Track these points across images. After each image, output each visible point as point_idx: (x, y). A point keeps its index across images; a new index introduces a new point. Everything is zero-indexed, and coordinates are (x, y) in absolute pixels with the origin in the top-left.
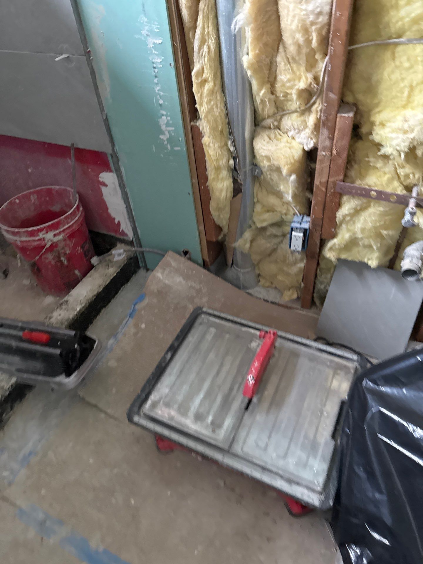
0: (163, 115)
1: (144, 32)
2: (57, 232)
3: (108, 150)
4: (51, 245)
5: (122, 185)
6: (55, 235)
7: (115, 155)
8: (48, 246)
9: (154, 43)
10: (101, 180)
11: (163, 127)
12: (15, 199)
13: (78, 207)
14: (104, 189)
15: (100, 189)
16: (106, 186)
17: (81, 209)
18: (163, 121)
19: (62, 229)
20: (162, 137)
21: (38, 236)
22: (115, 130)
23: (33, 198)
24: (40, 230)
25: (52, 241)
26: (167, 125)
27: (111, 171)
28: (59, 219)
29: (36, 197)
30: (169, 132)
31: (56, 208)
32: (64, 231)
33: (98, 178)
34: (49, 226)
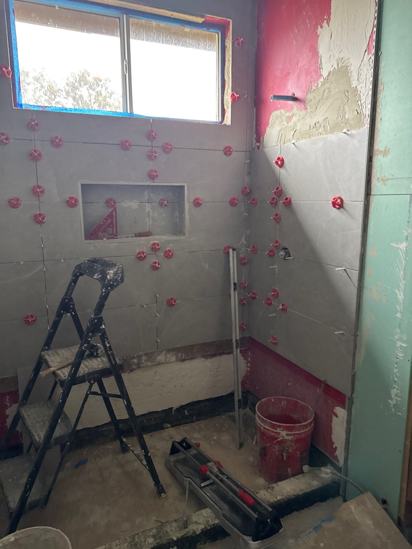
0: (395, 388)
1: (396, 337)
2: (289, 433)
3: (348, 394)
4: (282, 440)
5: (349, 422)
6: (287, 435)
7: (351, 399)
8: (279, 440)
9: (401, 345)
10: (335, 411)
11: (393, 396)
12: (272, 399)
13: (310, 423)
14: (334, 418)
15: (332, 417)
16: (337, 417)
17: (312, 425)
18: (394, 392)
19: (293, 433)
20: (389, 401)
21: (277, 430)
22: (357, 383)
23: (284, 403)
24: (280, 426)
25: (283, 437)
26: (396, 395)
27: (344, 408)
28: (295, 425)
29: (285, 403)
30: (396, 400)
31: (295, 416)
32: (294, 434)
33: (333, 409)
34: (287, 426)
